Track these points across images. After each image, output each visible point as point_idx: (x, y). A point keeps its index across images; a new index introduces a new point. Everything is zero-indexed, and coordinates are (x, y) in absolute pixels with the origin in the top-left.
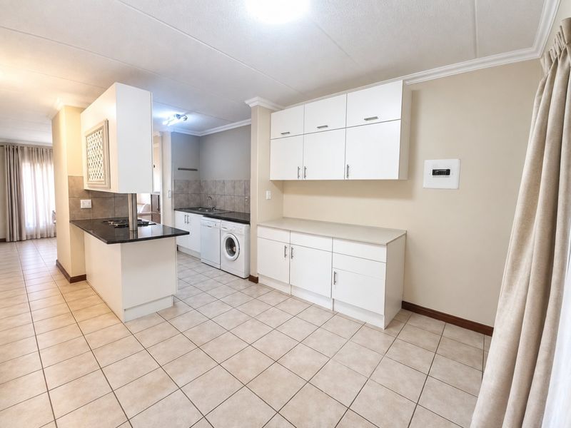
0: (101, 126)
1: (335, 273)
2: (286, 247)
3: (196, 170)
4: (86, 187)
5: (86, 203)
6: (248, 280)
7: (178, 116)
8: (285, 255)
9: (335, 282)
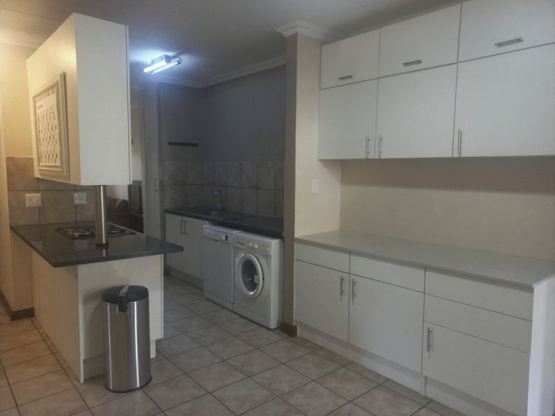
0: (55, 82)
1: (429, 331)
2: (342, 280)
3: (195, 145)
4: (37, 175)
5: (32, 199)
6: (278, 331)
7: (168, 59)
8: (342, 292)
9: (429, 346)
